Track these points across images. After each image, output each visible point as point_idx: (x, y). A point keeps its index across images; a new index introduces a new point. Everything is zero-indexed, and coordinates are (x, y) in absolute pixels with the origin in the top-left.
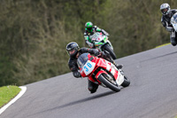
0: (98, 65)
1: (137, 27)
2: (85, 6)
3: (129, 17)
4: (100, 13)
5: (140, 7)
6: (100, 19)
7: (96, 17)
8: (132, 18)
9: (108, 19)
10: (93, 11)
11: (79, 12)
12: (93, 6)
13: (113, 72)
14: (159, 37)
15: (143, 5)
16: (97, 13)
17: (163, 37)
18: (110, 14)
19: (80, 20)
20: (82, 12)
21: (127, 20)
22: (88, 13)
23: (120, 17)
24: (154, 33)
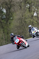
0: (20, 40)
1: (21, 32)
2: (4, 25)
3: (19, 29)
4: (9, 27)
5: (23, 25)
6: (9, 29)
7: (8, 28)
8: (20, 29)
9: (12, 29)
10: (7, 26)
11: (2, 26)
12: (7, 25)
13: (25, 42)
14: (29, 35)
15: (24, 25)
16: (8, 27)
17: (30, 36)
18: (13, 27)
19: (3, 29)
20: (3, 27)
21: (18, 30)
22: (5, 27)
23: (16, 29)
24: (27, 34)
